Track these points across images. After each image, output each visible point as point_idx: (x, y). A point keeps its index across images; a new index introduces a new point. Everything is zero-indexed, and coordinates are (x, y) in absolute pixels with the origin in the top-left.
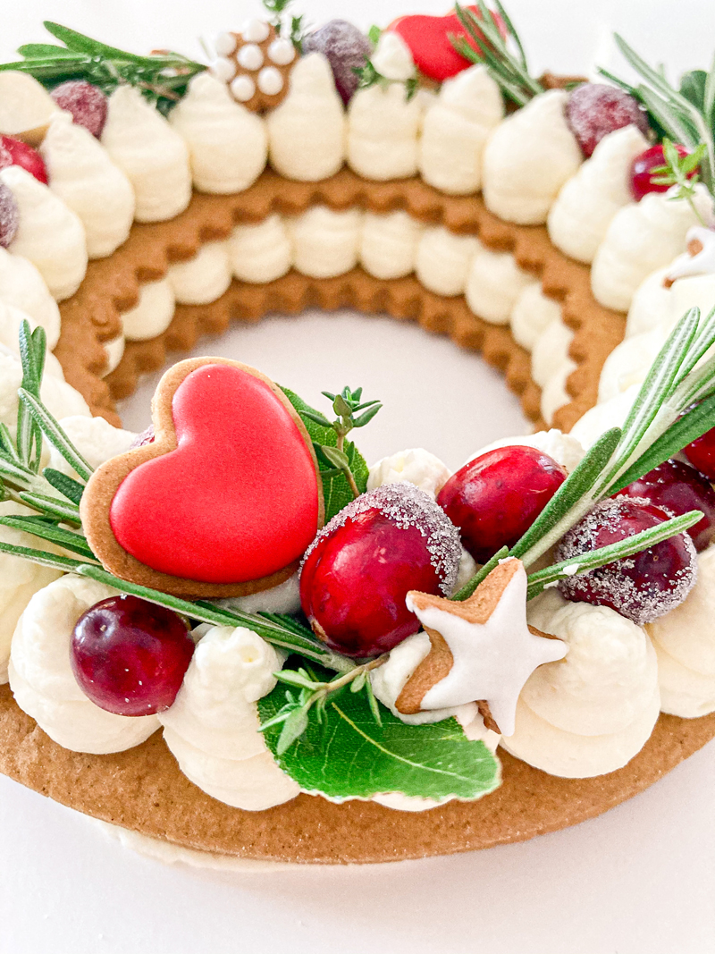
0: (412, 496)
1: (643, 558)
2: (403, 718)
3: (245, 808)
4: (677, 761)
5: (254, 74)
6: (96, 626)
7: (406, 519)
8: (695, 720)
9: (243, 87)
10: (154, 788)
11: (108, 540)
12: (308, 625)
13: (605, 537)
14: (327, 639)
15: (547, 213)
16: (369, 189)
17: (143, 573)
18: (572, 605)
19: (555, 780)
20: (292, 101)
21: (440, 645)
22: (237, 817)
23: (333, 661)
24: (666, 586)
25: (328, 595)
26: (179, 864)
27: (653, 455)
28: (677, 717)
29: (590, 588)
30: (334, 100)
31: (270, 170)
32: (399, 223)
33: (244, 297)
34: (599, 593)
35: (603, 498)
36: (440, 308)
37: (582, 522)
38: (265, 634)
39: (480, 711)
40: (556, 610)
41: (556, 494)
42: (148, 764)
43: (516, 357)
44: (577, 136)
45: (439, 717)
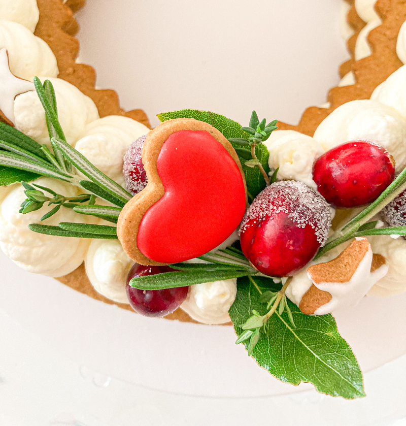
7: (302, 220)
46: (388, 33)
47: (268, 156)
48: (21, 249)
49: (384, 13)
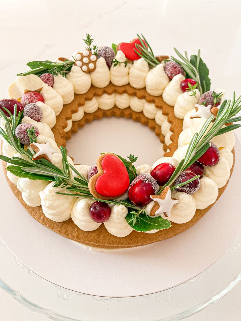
0: (148, 176)
1: (191, 183)
2: (151, 217)
3: (121, 237)
4: (200, 218)
5: (87, 64)
6: (95, 208)
7: (147, 181)
8: (203, 210)
9: (85, 68)
10: (102, 236)
11: (95, 192)
12: (131, 203)
13: (184, 180)
14: (135, 204)
15: (162, 93)
16: (117, 89)
17: (102, 197)
18: (178, 192)
19: (178, 224)
20: (97, 70)
21: (157, 204)
22: (119, 239)
23: (137, 208)
24: (195, 188)
25: (135, 197)
26: (102, 251)
27: (191, 162)
28: (200, 210)
29: (181, 189)
30: (107, 68)
31: (92, 86)
32: (125, 96)
33: (88, 117)
34: (183, 190)
35: (182, 172)
36: (137, 116)
37: (179, 177)
38: (124, 205)
39: (164, 214)
40: (175, 193)
41: (174, 173)
42: (100, 232)
43: (157, 127)
44: (168, 75)
45: (158, 216)
46: (175, 144)
47: (136, 170)
48: (51, 202)
49: (173, 139)
